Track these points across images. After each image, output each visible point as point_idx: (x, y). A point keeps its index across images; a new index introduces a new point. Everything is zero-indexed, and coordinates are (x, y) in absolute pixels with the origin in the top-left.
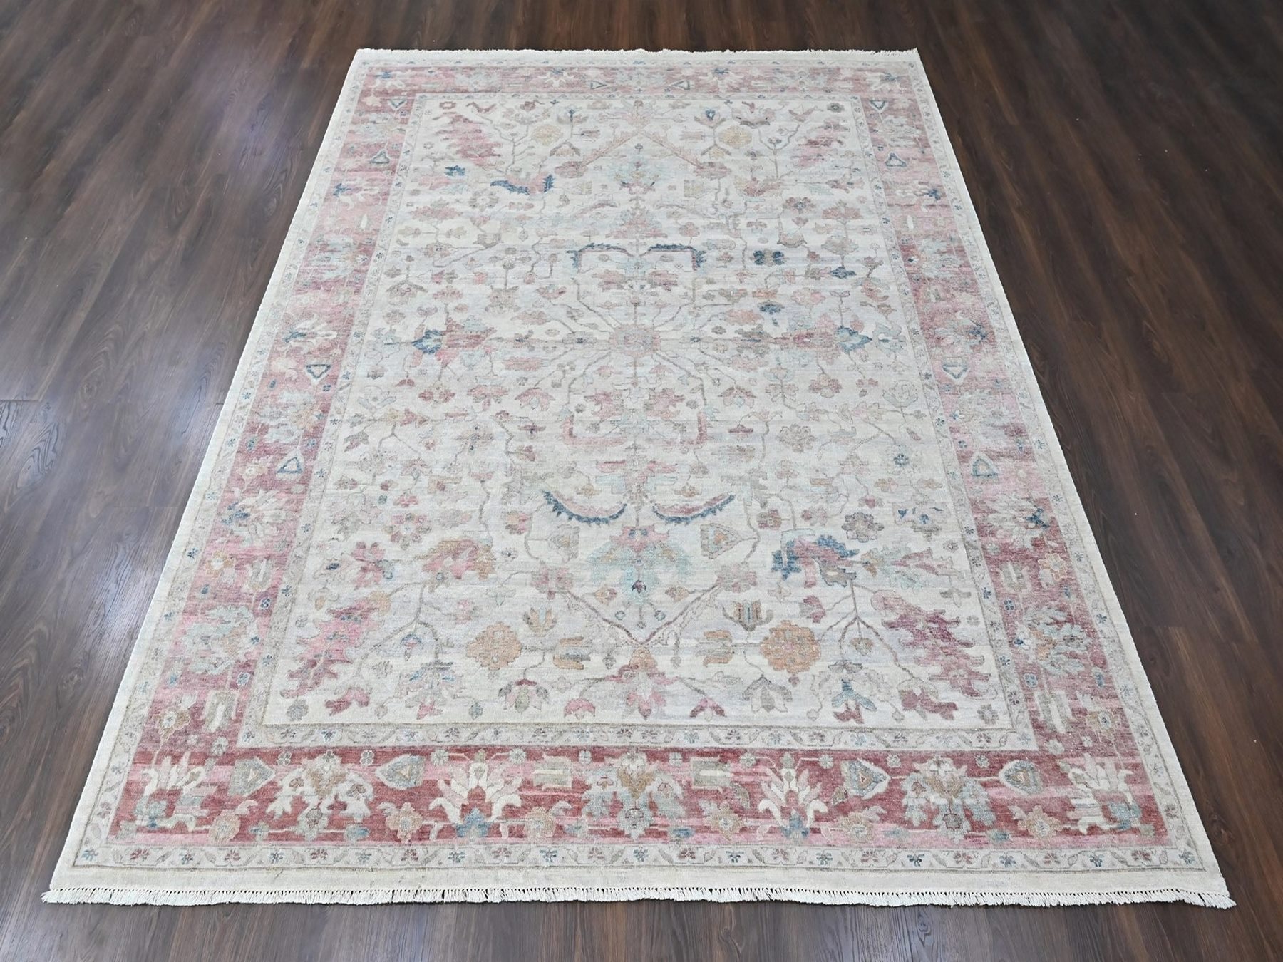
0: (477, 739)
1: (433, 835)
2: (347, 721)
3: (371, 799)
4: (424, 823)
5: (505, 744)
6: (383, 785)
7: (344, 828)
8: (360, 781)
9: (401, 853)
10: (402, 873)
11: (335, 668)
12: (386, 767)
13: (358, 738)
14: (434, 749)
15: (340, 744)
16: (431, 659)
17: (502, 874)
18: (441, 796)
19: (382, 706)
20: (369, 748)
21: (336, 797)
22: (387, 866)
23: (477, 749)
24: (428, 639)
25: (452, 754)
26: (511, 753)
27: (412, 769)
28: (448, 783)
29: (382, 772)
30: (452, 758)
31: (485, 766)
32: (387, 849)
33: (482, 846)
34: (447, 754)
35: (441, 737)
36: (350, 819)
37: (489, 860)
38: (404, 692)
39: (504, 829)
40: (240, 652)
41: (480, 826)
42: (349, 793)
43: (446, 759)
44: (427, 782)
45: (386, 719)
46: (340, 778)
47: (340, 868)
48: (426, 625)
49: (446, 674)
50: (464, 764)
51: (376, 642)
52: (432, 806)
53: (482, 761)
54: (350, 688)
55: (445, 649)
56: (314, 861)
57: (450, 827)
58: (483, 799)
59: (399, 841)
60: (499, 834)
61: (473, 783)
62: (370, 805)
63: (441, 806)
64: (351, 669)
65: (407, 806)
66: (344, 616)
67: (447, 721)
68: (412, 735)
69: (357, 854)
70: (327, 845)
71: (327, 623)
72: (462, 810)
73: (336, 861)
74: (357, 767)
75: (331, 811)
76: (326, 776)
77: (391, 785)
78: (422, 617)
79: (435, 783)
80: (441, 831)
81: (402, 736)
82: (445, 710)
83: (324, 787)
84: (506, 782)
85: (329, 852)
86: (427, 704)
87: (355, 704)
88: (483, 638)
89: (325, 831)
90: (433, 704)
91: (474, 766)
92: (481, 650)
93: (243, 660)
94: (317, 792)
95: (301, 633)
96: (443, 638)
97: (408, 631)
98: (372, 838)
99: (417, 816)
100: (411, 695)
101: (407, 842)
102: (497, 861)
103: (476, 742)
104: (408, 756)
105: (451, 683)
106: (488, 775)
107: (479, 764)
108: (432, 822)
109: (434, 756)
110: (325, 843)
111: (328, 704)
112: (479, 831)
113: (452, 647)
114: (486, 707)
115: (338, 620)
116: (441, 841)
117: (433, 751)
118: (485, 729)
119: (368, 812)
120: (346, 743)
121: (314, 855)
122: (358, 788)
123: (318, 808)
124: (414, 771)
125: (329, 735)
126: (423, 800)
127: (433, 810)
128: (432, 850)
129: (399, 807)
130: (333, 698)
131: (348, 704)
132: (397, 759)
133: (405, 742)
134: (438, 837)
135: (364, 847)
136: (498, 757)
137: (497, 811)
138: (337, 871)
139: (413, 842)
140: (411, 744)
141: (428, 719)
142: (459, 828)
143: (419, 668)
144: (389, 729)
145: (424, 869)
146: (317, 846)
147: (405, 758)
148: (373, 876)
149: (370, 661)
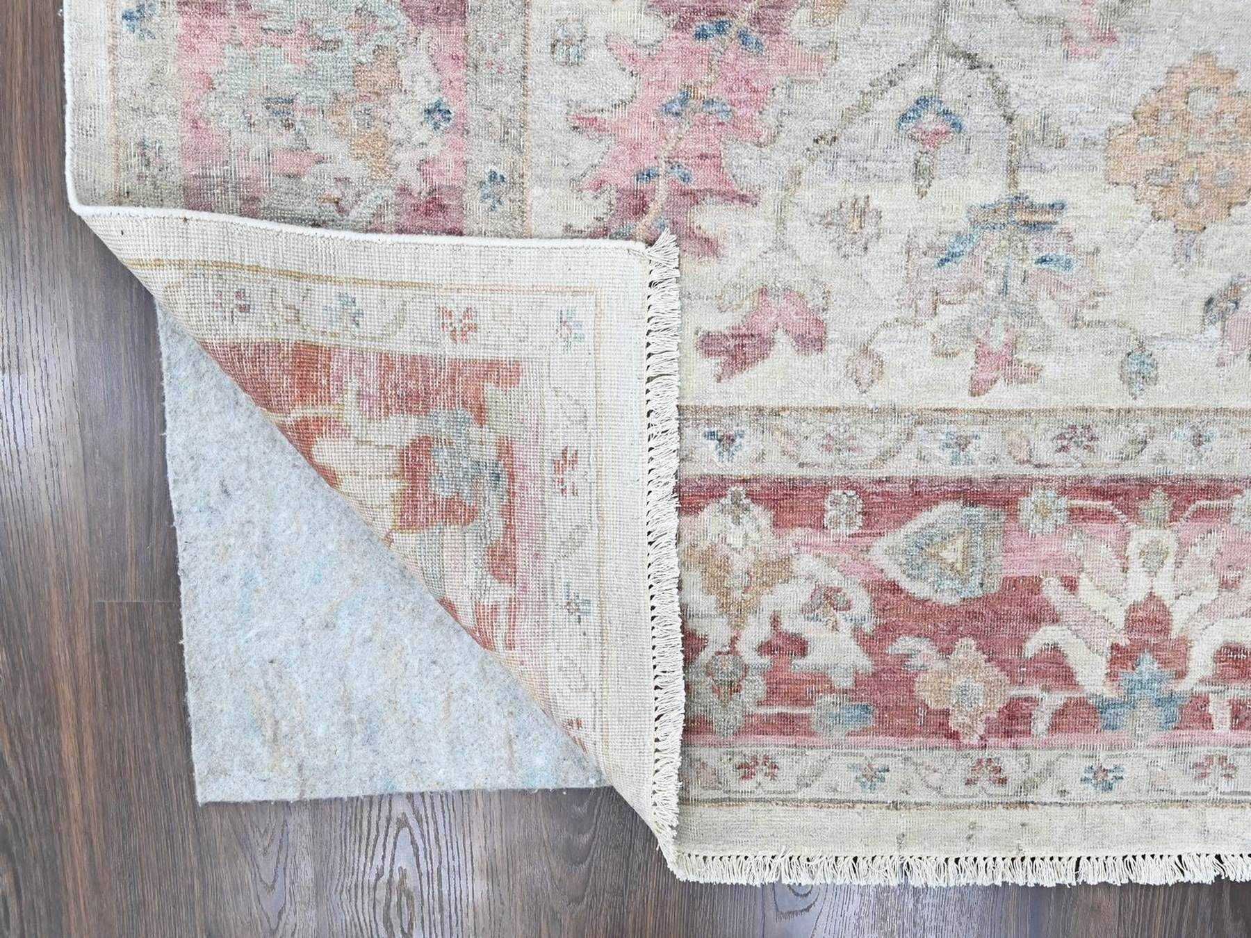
0: (1145, 457)
1: (1041, 725)
2: (771, 401)
3: (868, 627)
4: (1015, 692)
5: (1221, 472)
6: (895, 588)
7: (809, 703)
8: (834, 578)
9: (962, 767)
10: (973, 815)
11: (708, 219)
12: (899, 537)
13: (811, 452)
14: (1025, 486)
15: (759, 469)
16: (994, 191)
17: (1218, 818)
18: (1055, 621)
19: (865, 351)
20: (848, 484)
21: (775, 621)
22: (933, 798)
23: (1145, 486)
24: (980, 117)
25: (1079, 503)
26: (1237, 501)
27: (969, 545)
28: (1071, 585)
29: (890, 552)
30: (1076, 514)
31: (1168, 539)
32: (927, 757)
33: (1165, 752)
34: (1063, 502)
35: (1045, 450)
36: (820, 680)
37: (1183, 784)
38: (925, 304)
39: (1219, 710)
40: (401, 156)
41: (1159, 702)
42: (809, 611)
43: (1061, 518)
44: (1012, 584)
45: (880, 395)
46: (779, 570)
47: (817, 802)
48: (973, 62)
49: (1049, 243)
50: (1111, 532)
51: (822, 126)
52: (1032, 647)
53: (1160, 523)
54: (763, 292)
55: (1040, 155)
56: (748, 785)
57: (1082, 703)
58: (1166, 630)
59: (954, 736)
60: (1206, 721)
61: (1137, 587)
62: (871, 643)
63: (1055, 648)
64: (757, 223)
65: (966, 649)
66: (701, 22)
67: (1056, 401)
68: (962, 443)
69: (853, 767)
70: (772, 745)
71: (655, 52)
72: (1112, 662)
73: (803, 783)
74: (818, 538)
75: (766, 660)
76: (739, 564)
77: (919, 589)
78: (956, 33)
79: (1034, 585)
80: (1060, 713)
81: (934, 448)
82: (1052, 367)
83: (737, 594)
84: (1225, 585)
85: (782, 762)
86: (995, 345)
87: (784, 346)
88: (1155, 115)
89: (762, 711)
90: (1013, 346)
91: (1141, 537)
92: (1153, 156)
93: (418, 186)
94: (724, 607)
95: (578, 88)
96: (1028, 114)
97: (917, 83)
98: (884, 728)
99: (994, 672)
100: (947, 314)
101: (975, 741)
102: (1202, 787)
103: (1143, 466)
104: (955, 506)
105: (1063, 275)
106: (1178, 564)
107: (1155, 533)
108: (1034, 691)
109: (1027, 505)
110: (767, 739)
111: (708, 344)
112: (1158, 715)
113: (1061, 145)
114: (1166, 353)
115: (687, 40)
116: (1060, 738)
117: (1025, 492)
118: (1169, 426)
119: (865, 663)
120: (779, 467)
121: (746, 770)
122: (828, 599)
123: (733, 651)
124: (978, 552)
125: (726, 441)
126: (1006, 632)
127: (1034, 660)
128: (1040, 758)
129: (946, 652)
130: (720, 323)
131: (765, 344)
132: (925, 518)
133: (943, 466)
134: (1054, 728)
135: (868, 753)
136: (1201, 512)
137: (1201, 661)
138: (810, 811)
139: (992, 741)
140: (961, 471)
141: (1003, 396)
142: (1105, 706)
143: (963, 225)
144: (895, 427)
145: (1023, 804)
146: (750, 747)
147: (946, 513)
148: (900, 821)
149: (806, 195)
